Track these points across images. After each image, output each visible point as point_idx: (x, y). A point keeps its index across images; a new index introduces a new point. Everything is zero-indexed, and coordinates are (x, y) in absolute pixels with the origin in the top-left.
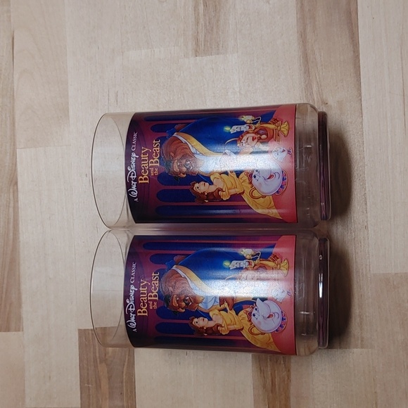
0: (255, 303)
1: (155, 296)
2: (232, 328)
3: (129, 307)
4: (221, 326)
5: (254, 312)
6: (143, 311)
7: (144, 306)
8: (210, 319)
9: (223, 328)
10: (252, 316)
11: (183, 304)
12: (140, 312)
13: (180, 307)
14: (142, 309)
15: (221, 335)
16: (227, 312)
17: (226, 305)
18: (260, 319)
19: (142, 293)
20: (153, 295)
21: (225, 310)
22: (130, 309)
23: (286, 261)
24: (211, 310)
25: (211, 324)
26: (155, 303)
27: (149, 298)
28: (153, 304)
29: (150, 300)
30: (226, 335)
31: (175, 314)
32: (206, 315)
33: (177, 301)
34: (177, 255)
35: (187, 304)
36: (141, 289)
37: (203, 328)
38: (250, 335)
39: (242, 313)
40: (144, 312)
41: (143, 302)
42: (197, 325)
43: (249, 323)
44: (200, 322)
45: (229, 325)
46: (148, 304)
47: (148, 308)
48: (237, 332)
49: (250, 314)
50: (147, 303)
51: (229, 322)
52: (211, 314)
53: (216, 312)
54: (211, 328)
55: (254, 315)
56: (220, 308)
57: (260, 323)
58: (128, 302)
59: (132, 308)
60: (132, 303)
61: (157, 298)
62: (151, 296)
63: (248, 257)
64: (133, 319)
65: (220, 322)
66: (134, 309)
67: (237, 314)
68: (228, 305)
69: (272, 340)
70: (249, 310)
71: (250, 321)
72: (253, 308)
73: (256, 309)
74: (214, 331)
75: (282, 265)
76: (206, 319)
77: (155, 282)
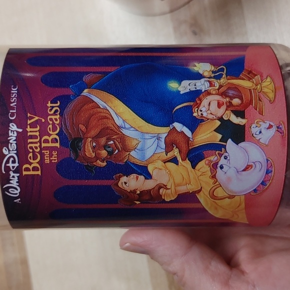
0: (225, 147)
1: (54, 141)
2: (183, 189)
3: (8, 162)
4: (165, 187)
5: (222, 161)
6: (33, 168)
7: (35, 158)
8: (148, 176)
9: (169, 191)
10: (219, 169)
11: (104, 153)
12: (27, 169)
13: (97, 157)
14: (30, 164)
15: (164, 201)
16: (177, 164)
17: (176, 152)
18: (231, 173)
19: (32, 137)
20: (50, 139)
21: (174, 160)
22: (10, 165)
23: (269, 79)
24: (151, 160)
25: (149, 185)
26: (55, 153)
27: (43, 145)
28: (51, 155)
29: (46, 148)
30: (171, 202)
31: (88, 170)
32: (143, 171)
33: (94, 148)
34: (87, 73)
35: (110, 153)
36: (29, 129)
37: (134, 191)
38: (210, 200)
39: (202, 165)
40: (35, 169)
41: (34, 152)
42: (125, 187)
43: (212, 181)
44: (132, 183)
45: (179, 185)
46: (42, 155)
47: (41, 162)
48: (190, 197)
49: (215, 166)
50: (40, 153)
51: (178, 179)
52: (150, 168)
53: (160, 164)
54: (149, 191)
55: (222, 167)
56: (165, 157)
57: (229, 179)
58: (5, 151)
59: (14, 162)
60: (13, 154)
61: (58, 145)
62: (46, 141)
63: (206, 74)
64: (14, 182)
65: (164, 180)
66: (16, 165)
67: (194, 167)
68: (180, 152)
69: (243, 205)
70: (213, 158)
71: (214, 177)
72: (221, 155)
73: (226, 158)
74: (152, 196)
75: (264, 84)
76: (141, 178)
77: (53, 117)
